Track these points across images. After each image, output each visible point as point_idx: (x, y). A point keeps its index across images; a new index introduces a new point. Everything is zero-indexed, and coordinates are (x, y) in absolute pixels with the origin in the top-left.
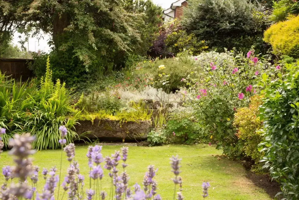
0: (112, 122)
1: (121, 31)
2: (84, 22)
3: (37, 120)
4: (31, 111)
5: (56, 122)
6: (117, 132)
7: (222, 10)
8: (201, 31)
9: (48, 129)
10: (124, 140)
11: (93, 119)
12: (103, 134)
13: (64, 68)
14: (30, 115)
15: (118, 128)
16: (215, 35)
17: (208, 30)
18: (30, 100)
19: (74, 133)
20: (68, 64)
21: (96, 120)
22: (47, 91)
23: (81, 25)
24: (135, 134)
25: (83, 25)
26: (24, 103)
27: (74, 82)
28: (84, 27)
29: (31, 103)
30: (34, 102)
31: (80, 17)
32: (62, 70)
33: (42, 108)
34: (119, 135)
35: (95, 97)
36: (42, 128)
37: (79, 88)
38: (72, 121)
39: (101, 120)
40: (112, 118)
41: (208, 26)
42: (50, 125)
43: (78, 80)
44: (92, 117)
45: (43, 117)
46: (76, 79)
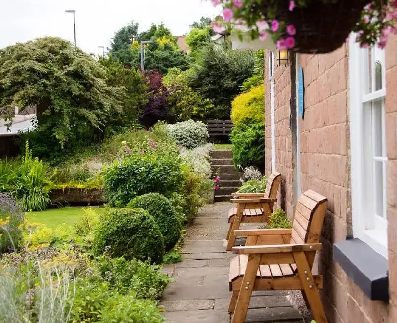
0: (80, 189)
1: (98, 107)
2: (60, 106)
3: (18, 190)
4: (13, 184)
5: (33, 191)
6: (83, 197)
7: (226, 66)
8: (205, 88)
9: (27, 197)
10: (89, 204)
11: (64, 188)
12: (73, 200)
13: (46, 144)
14: (13, 187)
15: (84, 195)
16: (221, 92)
17: (213, 87)
18: (14, 175)
19: (47, 200)
20: (49, 140)
21: (66, 189)
22: (27, 167)
23: (57, 109)
24: (98, 198)
25: (59, 108)
26: (9, 178)
27: (55, 157)
28: (60, 110)
29: (14, 177)
30: (17, 177)
31: (56, 102)
32: (44, 146)
33: (23, 181)
34: (85, 199)
35: (67, 170)
36: (23, 197)
37: (58, 161)
38: (47, 190)
39: (71, 189)
40: (80, 186)
41: (214, 83)
42: (28, 194)
43: (58, 154)
44: (63, 186)
45: (23, 188)
46: (56, 153)
